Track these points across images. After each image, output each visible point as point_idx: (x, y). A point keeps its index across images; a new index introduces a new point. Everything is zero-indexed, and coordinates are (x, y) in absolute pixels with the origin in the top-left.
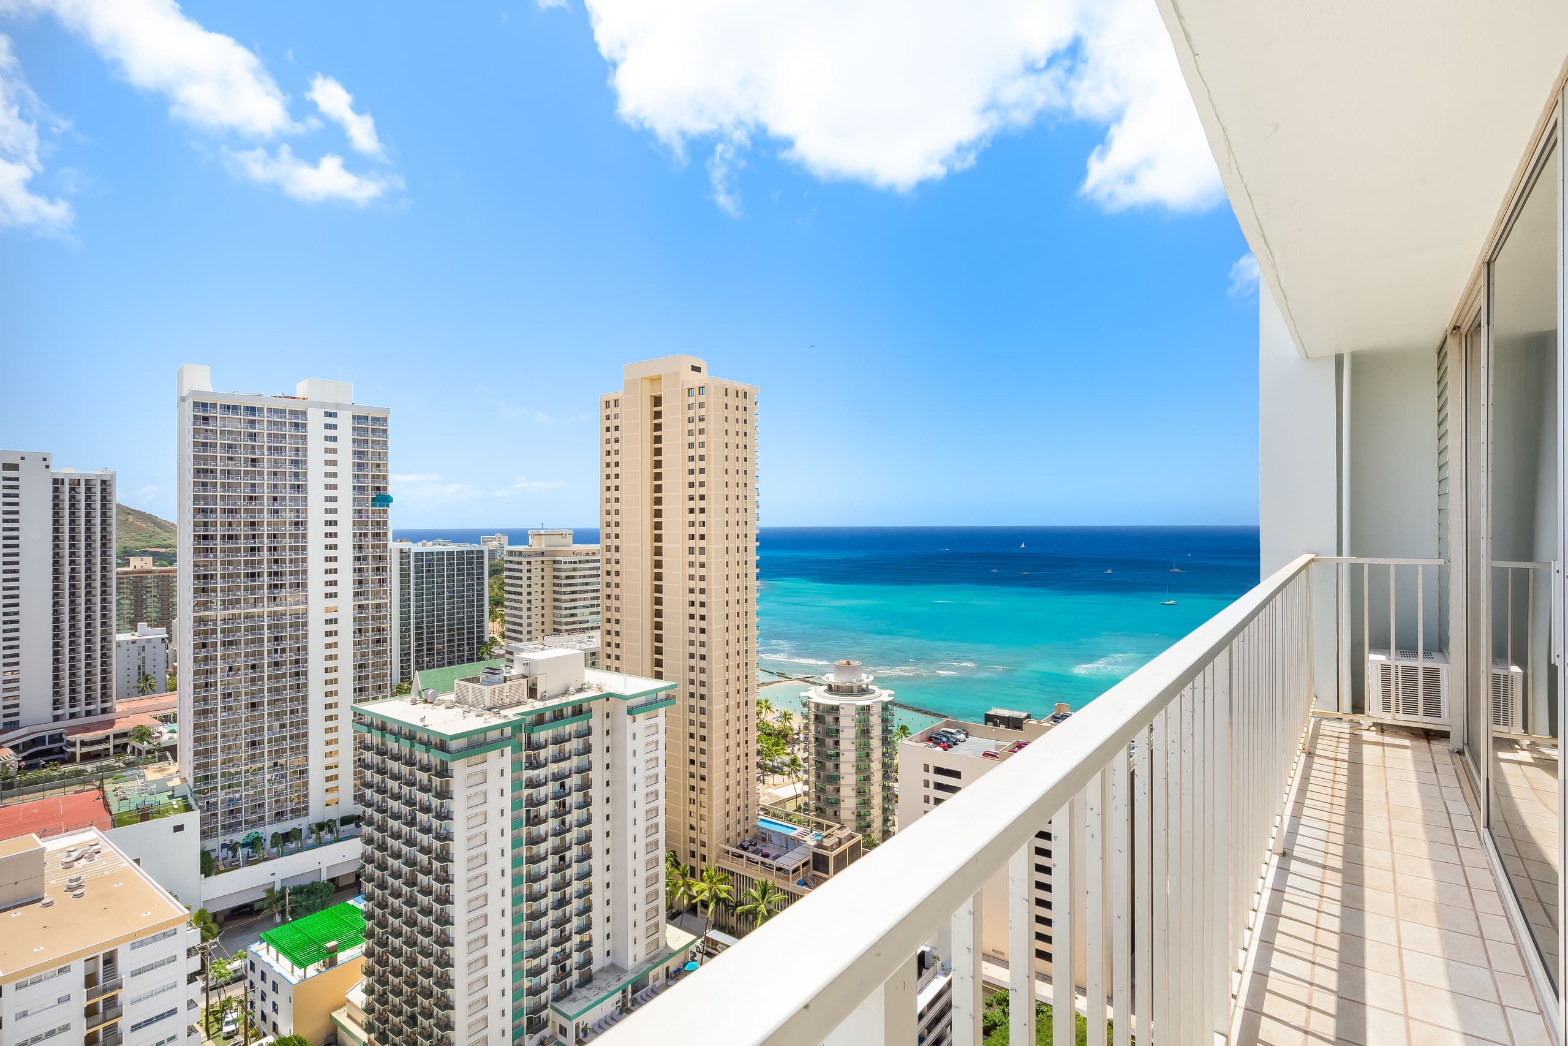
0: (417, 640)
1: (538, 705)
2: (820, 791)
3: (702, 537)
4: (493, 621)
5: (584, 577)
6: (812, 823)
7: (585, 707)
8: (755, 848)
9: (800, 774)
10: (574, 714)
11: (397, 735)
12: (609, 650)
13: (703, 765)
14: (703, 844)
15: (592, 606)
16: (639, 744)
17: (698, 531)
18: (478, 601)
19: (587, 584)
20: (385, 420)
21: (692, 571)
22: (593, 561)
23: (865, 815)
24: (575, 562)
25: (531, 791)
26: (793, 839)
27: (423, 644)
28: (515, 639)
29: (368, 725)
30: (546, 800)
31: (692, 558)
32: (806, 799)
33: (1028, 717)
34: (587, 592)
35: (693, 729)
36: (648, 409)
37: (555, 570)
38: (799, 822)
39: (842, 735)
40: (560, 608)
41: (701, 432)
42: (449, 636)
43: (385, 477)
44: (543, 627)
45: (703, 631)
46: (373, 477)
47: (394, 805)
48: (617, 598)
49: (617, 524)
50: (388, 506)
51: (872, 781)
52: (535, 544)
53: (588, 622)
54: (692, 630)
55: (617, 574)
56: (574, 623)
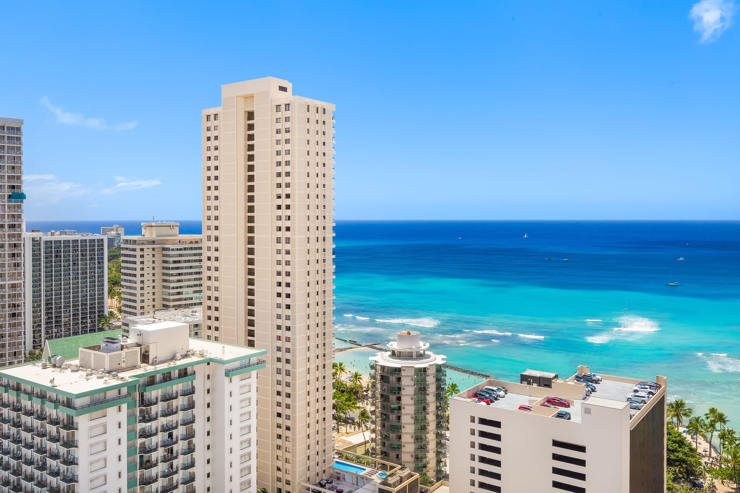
0: (47, 314)
1: (150, 368)
2: (385, 438)
3: (288, 229)
4: (112, 298)
5: (189, 261)
6: (379, 464)
7: (189, 371)
8: (331, 485)
9: (369, 424)
10: (180, 376)
11: (30, 395)
12: (209, 323)
13: (288, 417)
14: (288, 483)
15: (195, 286)
16: (235, 401)
17: (284, 224)
18: (99, 281)
19: (191, 267)
20: (19, 129)
21: (279, 257)
22: (196, 249)
23: (422, 458)
24: (181, 249)
25: (143, 440)
26: (362, 477)
27: (52, 318)
28: (130, 313)
29: (5, 386)
30: (157, 447)
31: (279, 246)
32: (373, 444)
33: (556, 377)
34: (191, 274)
35: (279, 388)
36: (242, 122)
37: (164, 255)
38: (368, 464)
39: (403, 392)
40: (168, 288)
41: (287, 141)
42: (74, 310)
43: (19, 178)
44: (154, 303)
45: (288, 307)
46: (9, 177)
47: (28, 453)
48: (216, 279)
49: (216, 218)
50: (22, 202)
51: (428, 430)
52: (148, 234)
53: (192, 299)
54: (279, 306)
55: (217, 259)
56: (180, 300)
